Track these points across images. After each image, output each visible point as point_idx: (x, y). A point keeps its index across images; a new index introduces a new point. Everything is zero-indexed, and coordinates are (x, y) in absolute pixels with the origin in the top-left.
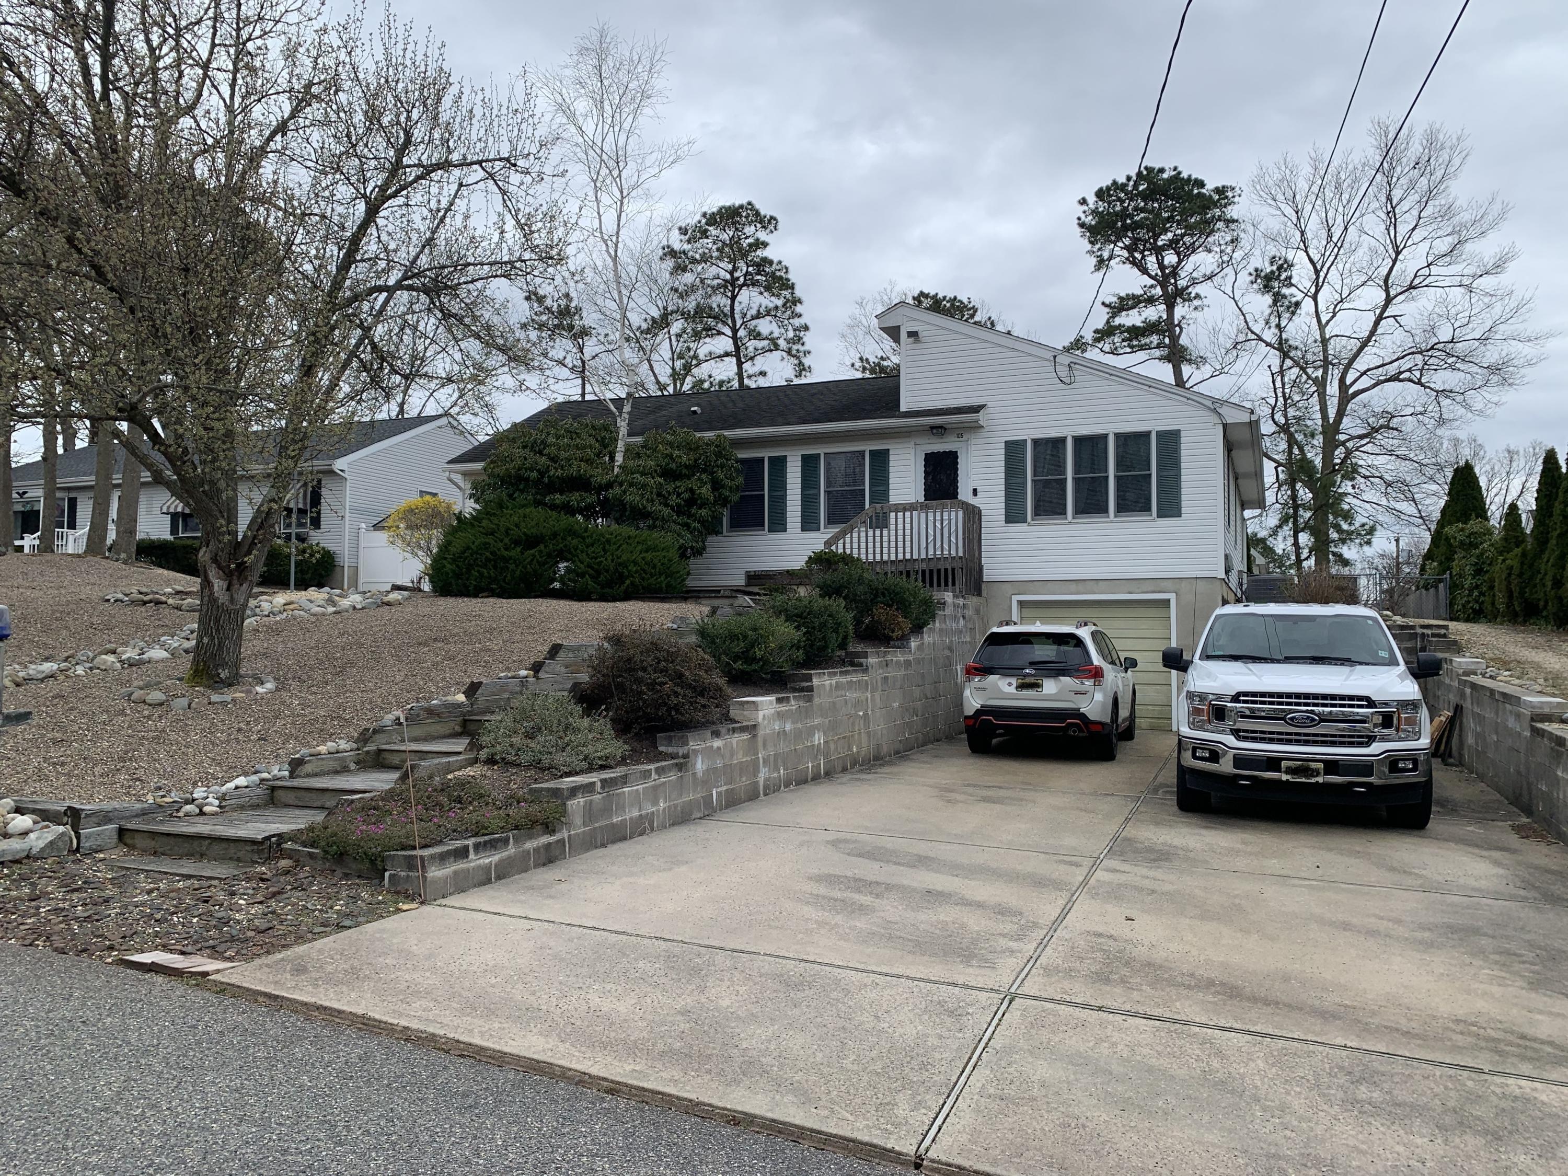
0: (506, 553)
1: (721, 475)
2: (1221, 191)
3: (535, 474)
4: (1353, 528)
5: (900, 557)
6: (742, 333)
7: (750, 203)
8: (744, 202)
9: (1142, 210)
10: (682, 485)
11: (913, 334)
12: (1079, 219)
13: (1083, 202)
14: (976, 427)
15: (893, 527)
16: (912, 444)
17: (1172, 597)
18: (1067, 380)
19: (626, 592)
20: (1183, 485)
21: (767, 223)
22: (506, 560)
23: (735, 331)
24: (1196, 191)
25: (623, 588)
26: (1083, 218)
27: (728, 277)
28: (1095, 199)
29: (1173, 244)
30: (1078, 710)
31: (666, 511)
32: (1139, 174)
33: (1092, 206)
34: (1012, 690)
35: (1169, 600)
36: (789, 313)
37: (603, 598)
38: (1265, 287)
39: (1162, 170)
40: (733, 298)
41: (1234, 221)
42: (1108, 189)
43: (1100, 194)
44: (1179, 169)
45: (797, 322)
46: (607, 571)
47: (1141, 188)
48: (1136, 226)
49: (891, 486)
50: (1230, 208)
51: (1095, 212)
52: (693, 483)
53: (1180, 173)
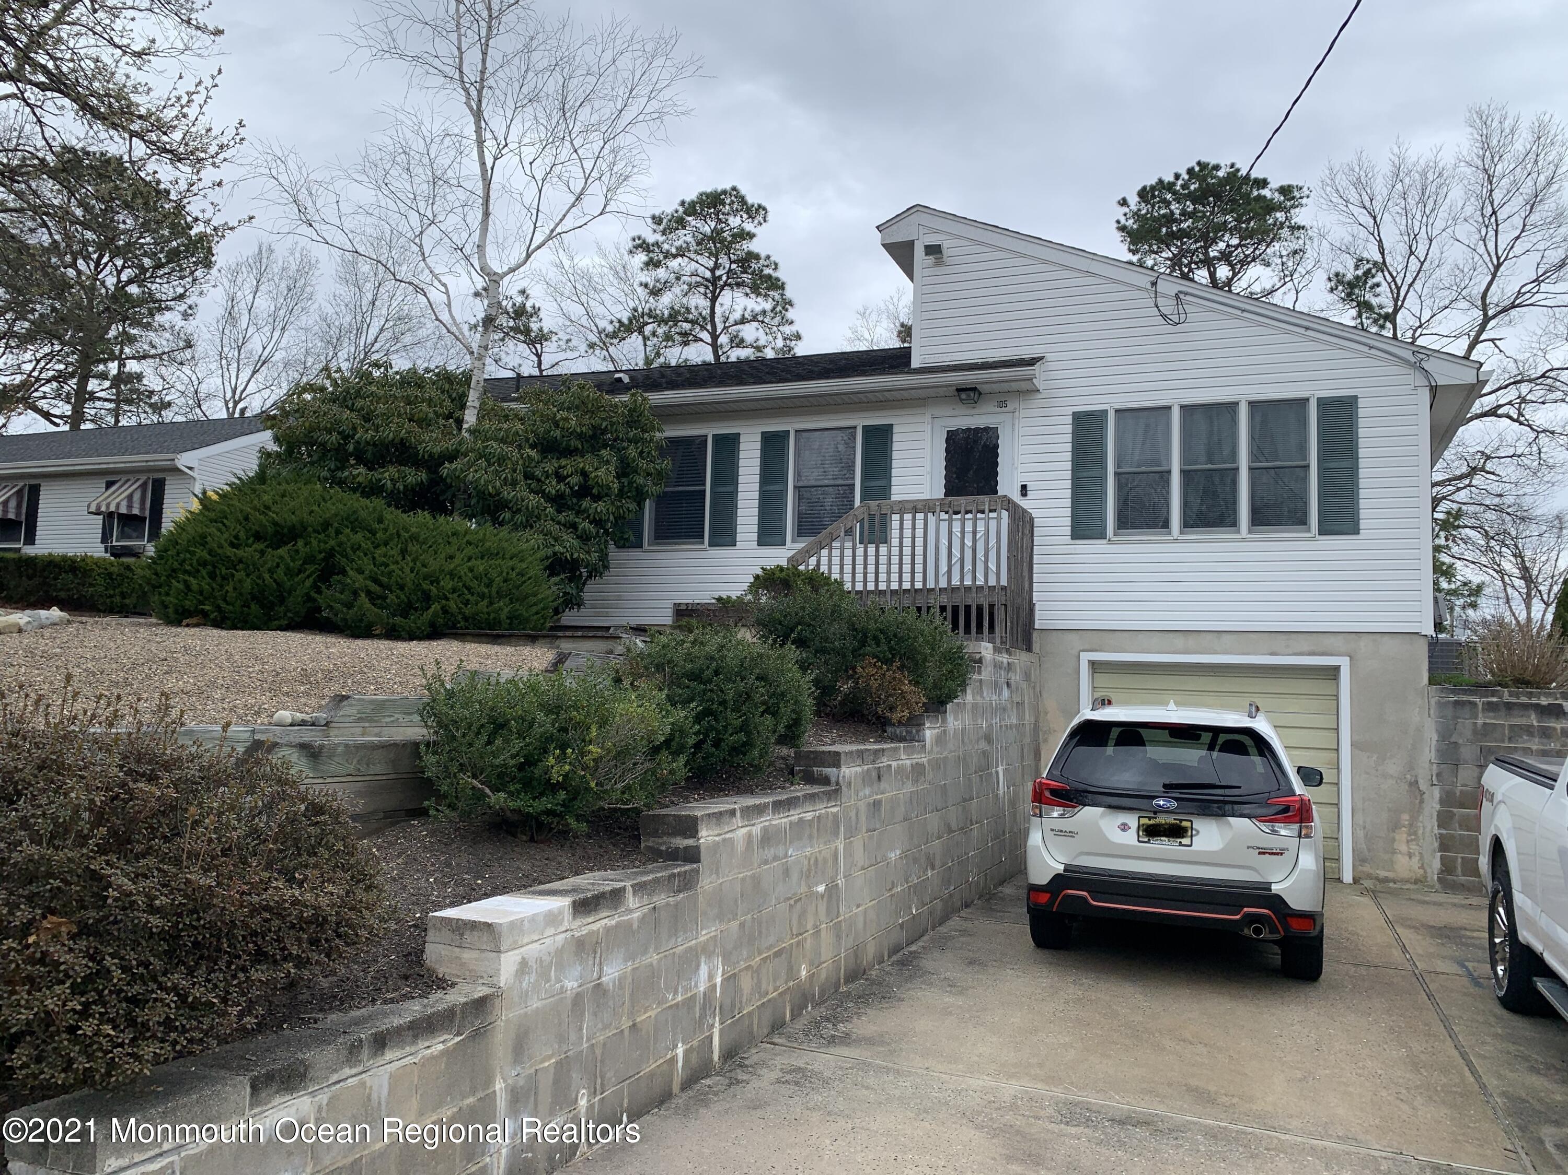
0: (230, 551)
1: (632, 452)
2: (1285, 191)
3: (334, 437)
4: (1453, 586)
5: (906, 586)
6: (723, 339)
7: (734, 189)
8: (728, 187)
9: (1191, 215)
10: (568, 465)
11: (933, 250)
12: (1118, 222)
13: (1124, 202)
14: (1029, 391)
15: (895, 542)
16: (928, 417)
17: (1344, 663)
18: (1175, 318)
19: (432, 625)
20: (1362, 483)
21: (756, 212)
22: (233, 564)
23: (715, 337)
24: (1255, 193)
25: (428, 615)
26: (1123, 221)
27: (708, 274)
28: (1138, 199)
29: (1225, 256)
30: (1267, 886)
31: (534, 500)
32: (1190, 171)
33: (1134, 208)
34: (1130, 838)
35: (1337, 669)
36: (778, 319)
37: (393, 634)
38: (1349, 295)
39: (1217, 167)
40: (714, 300)
41: (1300, 228)
42: (1153, 188)
43: (1144, 194)
44: (1237, 166)
45: (787, 330)
46: (402, 588)
47: (1192, 187)
48: (1183, 234)
49: (894, 481)
50: (1297, 210)
51: (1136, 215)
52: (587, 462)
53: (1238, 170)
